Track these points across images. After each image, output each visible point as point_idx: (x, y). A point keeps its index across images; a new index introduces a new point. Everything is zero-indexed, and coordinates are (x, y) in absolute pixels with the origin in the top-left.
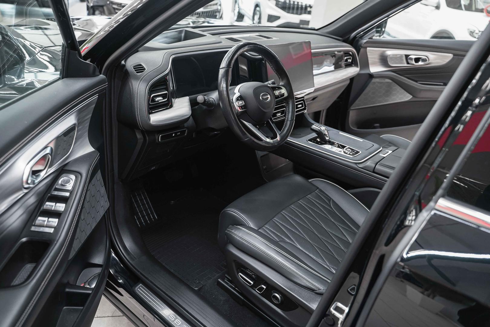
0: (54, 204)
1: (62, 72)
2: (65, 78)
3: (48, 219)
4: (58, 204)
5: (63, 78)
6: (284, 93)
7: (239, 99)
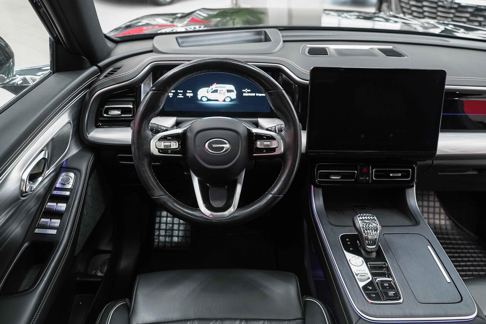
0: (55, 204)
1: (52, 67)
2: (55, 73)
3: (51, 220)
4: (59, 204)
5: (54, 73)
6: (276, 148)
7: (169, 138)
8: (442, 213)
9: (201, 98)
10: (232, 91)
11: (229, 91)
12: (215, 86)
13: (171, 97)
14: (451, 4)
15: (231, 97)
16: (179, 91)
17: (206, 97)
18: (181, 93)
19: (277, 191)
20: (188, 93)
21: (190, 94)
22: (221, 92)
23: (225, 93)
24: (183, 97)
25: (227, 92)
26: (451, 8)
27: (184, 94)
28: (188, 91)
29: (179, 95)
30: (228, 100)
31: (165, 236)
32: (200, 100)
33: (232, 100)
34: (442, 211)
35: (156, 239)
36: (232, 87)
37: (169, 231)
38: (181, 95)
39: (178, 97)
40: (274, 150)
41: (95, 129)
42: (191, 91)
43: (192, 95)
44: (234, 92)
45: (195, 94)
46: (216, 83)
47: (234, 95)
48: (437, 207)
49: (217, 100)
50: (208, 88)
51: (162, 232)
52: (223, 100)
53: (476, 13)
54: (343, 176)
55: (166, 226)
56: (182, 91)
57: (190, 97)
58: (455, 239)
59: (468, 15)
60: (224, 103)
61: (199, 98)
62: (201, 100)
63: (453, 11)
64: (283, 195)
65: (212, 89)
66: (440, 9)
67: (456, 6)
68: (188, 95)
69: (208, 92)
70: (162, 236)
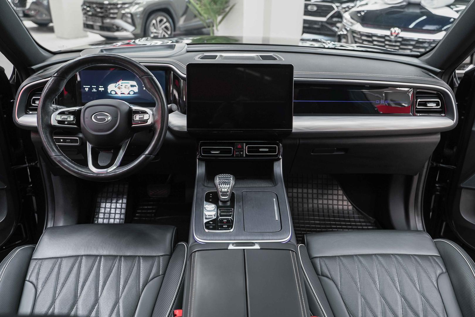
6: (148, 120)
7: (66, 113)
8: (345, 200)
9: (111, 92)
10: (135, 86)
11: (132, 86)
12: (120, 82)
13: (87, 91)
14: (396, 38)
15: (134, 91)
16: (93, 86)
17: (115, 91)
18: (94, 88)
19: (148, 153)
20: (100, 88)
21: (101, 89)
22: (126, 87)
23: (129, 88)
24: (96, 91)
25: (131, 87)
26: (396, 42)
27: (97, 88)
28: (100, 87)
29: (93, 89)
30: (132, 93)
31: (104, 218)
32: (109, 93)
33: (135, 93)
34: (345, 198)
35: (95, 221)
36: (134, 83)
37: (107, 214)
38: (95, 89)
39: (92, 91)
40: (146, 121)
41: (24, 115)
42: (102, 87)
43: (103, 89)
44: (136, 87)
45: (106, 89)
46: (121, 80)
47: (136, 89)
48: (340, 195)
49: (123, 94)
50: (116, 84)
51: (101, 215)
52: (128, 93)
53: (417, 45)
54: (222, 151)
55: (105, 210)
56: (95, 87)
57: (102, 91)
58: (355, 222)
59: (411, 47)
60: (129, 95)
61: (109, 92)
62: (111, 93)
63: (398, 44)
64: (154, 156)
65: (119, 84)
66: (387, 43)
67: (400, 40)
68: (100, 89)
69: (116, 87)
70: (101, 218)
